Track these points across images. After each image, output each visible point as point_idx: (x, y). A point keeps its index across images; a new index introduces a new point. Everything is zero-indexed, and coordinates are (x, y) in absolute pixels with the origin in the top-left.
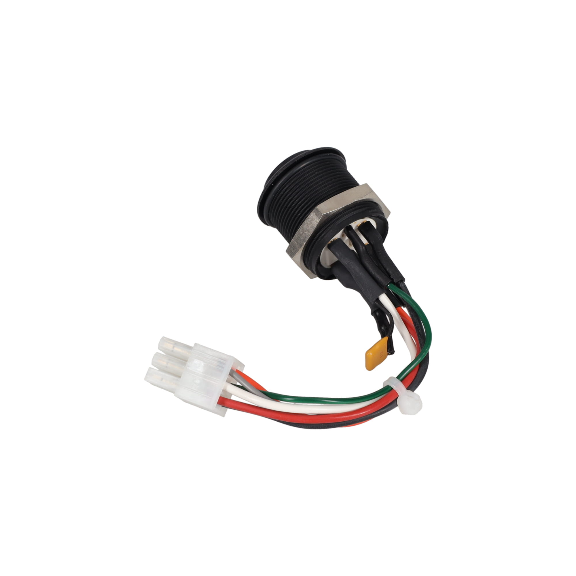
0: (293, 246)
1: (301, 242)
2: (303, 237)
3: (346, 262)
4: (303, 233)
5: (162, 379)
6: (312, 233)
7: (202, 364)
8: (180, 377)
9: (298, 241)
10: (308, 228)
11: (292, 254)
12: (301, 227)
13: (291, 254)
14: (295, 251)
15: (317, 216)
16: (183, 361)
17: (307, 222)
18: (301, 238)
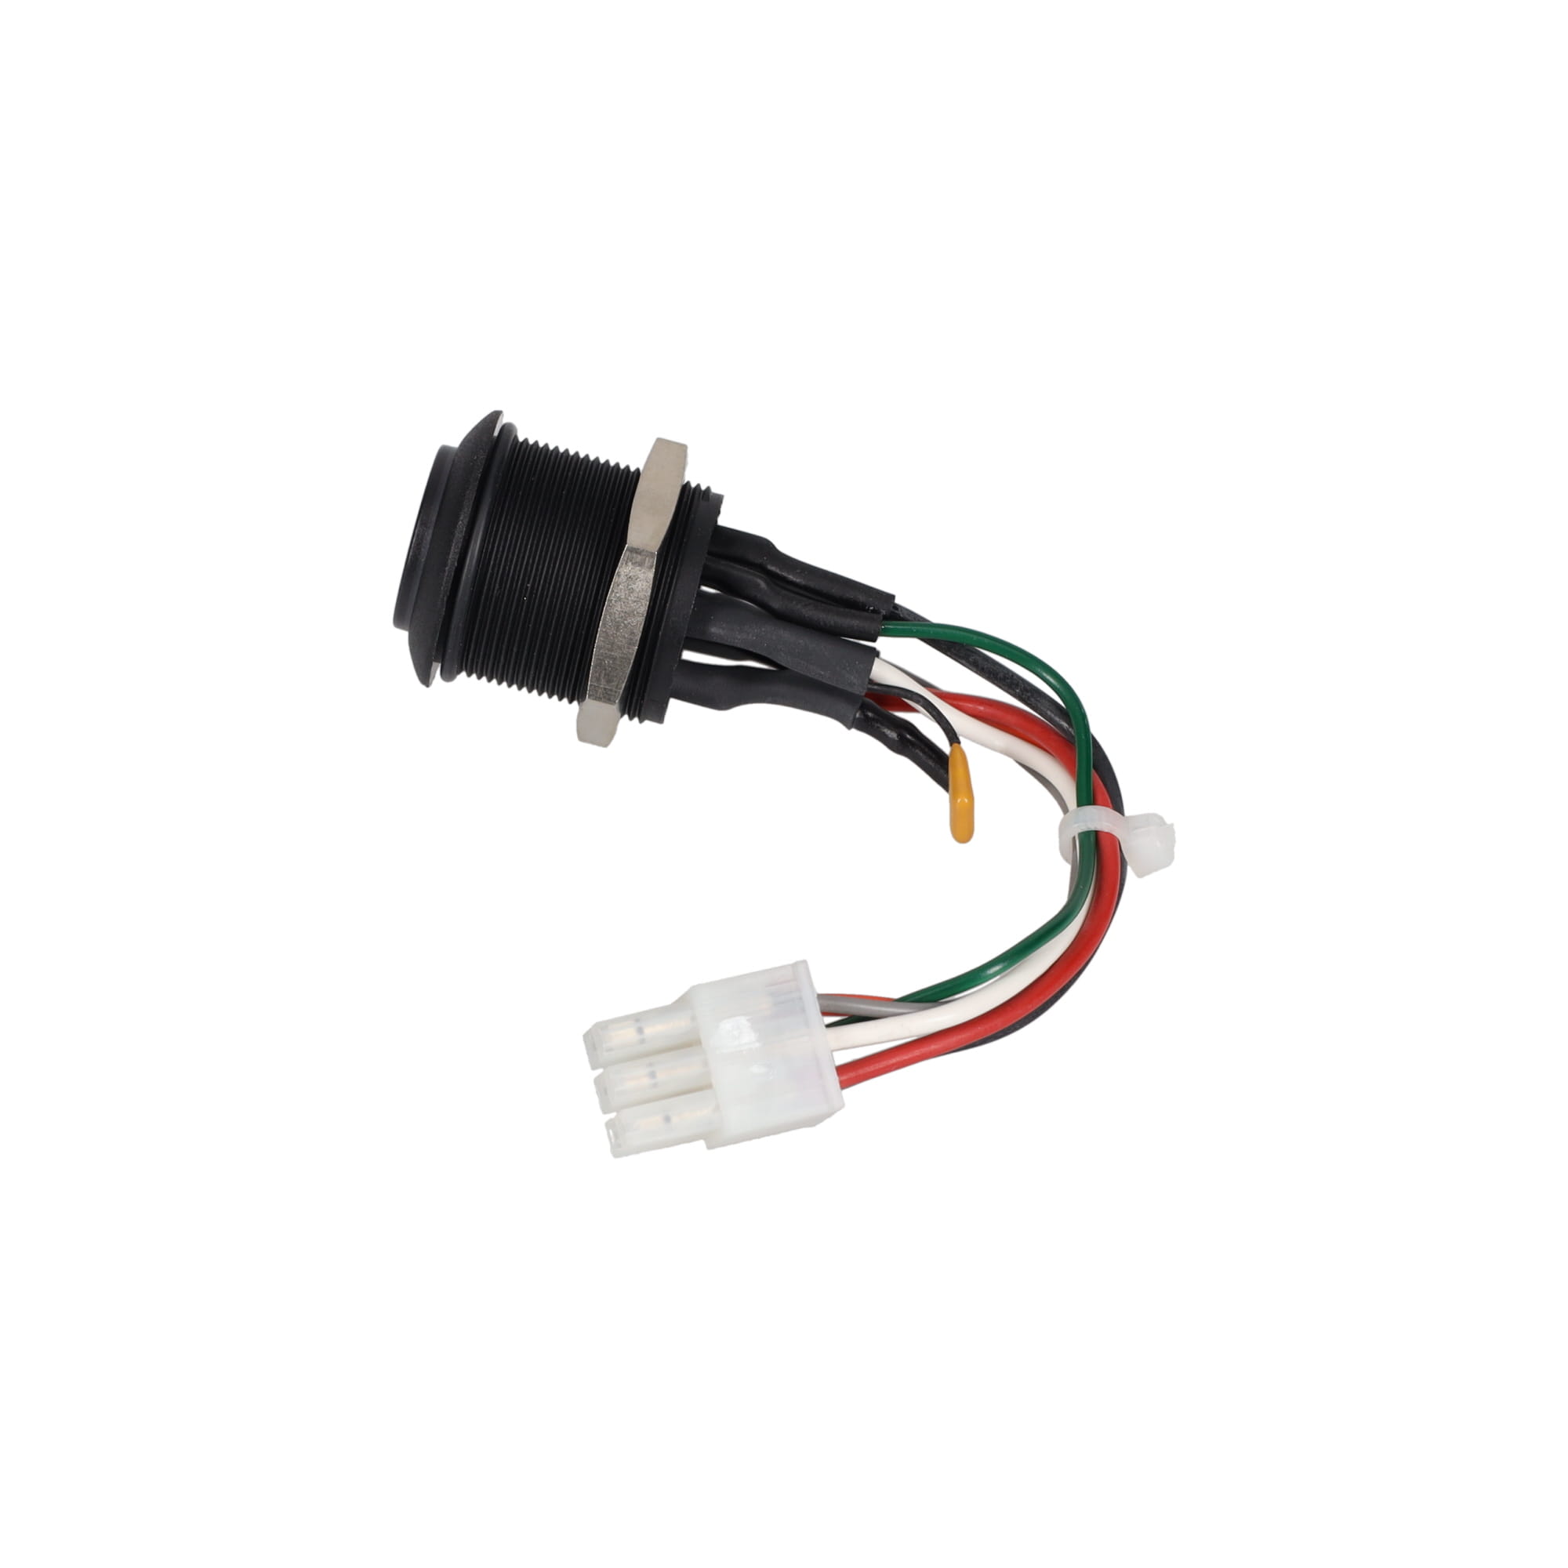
0: (603, 675)
1: (623, 653)
2: (624, 637)
3: (750, 635)
4: (618, 629)
5: (667, 1119)
6: (645, 615)
7: (743, 1021)
8: (709, 1086)
9: (613, 653)
10: (627, 610)
11: (609, 695)
12: (605, 617)
13: (607, 697)
14: (615, 684)
15: (639, 565)
16: (689, 1044)
17: (618, 595)
18: (620, 643)
